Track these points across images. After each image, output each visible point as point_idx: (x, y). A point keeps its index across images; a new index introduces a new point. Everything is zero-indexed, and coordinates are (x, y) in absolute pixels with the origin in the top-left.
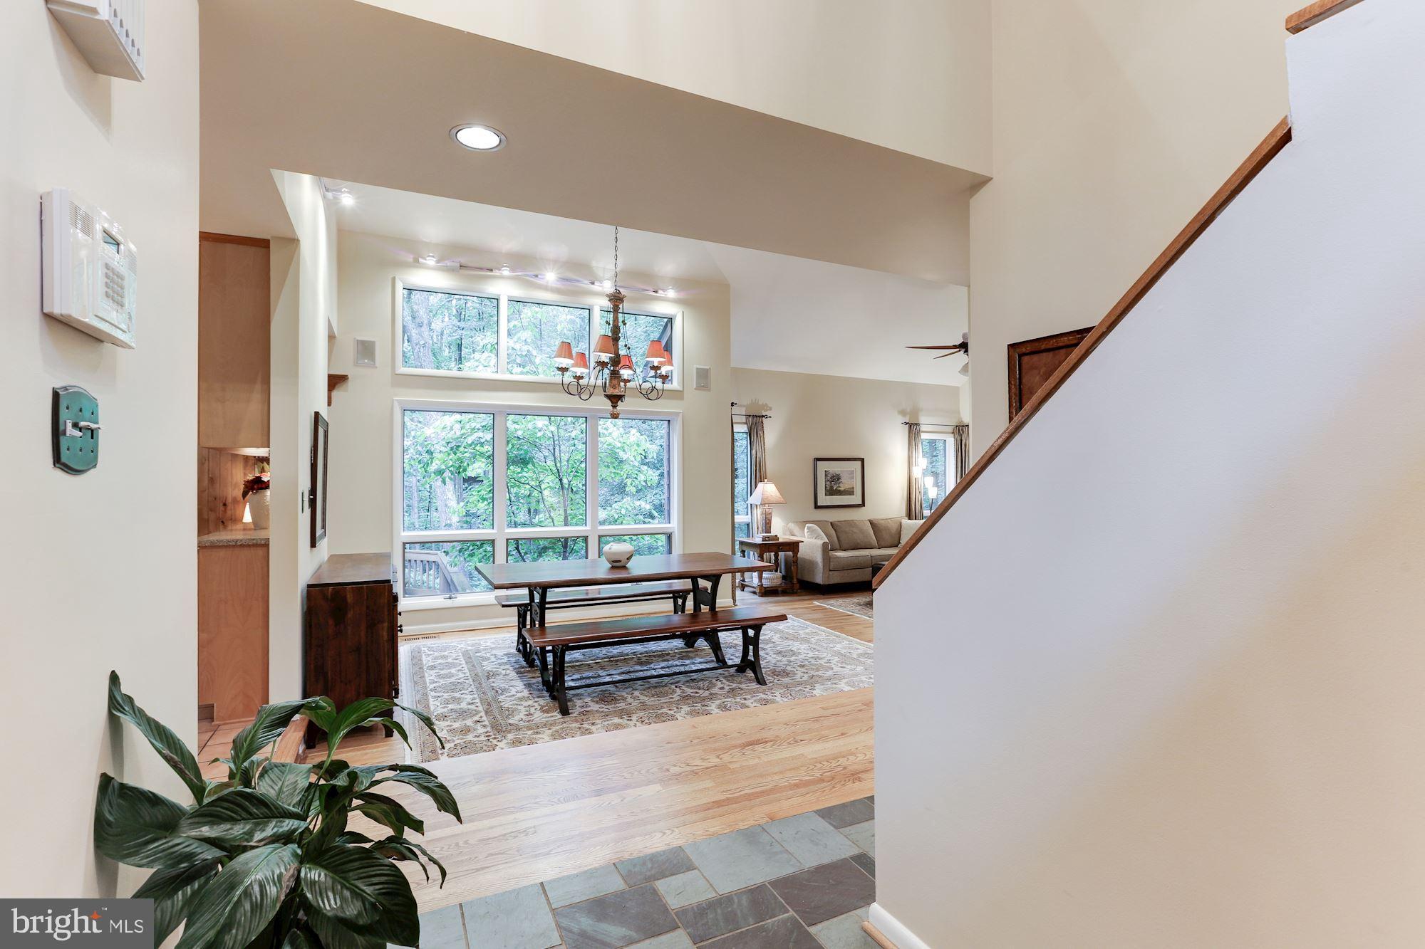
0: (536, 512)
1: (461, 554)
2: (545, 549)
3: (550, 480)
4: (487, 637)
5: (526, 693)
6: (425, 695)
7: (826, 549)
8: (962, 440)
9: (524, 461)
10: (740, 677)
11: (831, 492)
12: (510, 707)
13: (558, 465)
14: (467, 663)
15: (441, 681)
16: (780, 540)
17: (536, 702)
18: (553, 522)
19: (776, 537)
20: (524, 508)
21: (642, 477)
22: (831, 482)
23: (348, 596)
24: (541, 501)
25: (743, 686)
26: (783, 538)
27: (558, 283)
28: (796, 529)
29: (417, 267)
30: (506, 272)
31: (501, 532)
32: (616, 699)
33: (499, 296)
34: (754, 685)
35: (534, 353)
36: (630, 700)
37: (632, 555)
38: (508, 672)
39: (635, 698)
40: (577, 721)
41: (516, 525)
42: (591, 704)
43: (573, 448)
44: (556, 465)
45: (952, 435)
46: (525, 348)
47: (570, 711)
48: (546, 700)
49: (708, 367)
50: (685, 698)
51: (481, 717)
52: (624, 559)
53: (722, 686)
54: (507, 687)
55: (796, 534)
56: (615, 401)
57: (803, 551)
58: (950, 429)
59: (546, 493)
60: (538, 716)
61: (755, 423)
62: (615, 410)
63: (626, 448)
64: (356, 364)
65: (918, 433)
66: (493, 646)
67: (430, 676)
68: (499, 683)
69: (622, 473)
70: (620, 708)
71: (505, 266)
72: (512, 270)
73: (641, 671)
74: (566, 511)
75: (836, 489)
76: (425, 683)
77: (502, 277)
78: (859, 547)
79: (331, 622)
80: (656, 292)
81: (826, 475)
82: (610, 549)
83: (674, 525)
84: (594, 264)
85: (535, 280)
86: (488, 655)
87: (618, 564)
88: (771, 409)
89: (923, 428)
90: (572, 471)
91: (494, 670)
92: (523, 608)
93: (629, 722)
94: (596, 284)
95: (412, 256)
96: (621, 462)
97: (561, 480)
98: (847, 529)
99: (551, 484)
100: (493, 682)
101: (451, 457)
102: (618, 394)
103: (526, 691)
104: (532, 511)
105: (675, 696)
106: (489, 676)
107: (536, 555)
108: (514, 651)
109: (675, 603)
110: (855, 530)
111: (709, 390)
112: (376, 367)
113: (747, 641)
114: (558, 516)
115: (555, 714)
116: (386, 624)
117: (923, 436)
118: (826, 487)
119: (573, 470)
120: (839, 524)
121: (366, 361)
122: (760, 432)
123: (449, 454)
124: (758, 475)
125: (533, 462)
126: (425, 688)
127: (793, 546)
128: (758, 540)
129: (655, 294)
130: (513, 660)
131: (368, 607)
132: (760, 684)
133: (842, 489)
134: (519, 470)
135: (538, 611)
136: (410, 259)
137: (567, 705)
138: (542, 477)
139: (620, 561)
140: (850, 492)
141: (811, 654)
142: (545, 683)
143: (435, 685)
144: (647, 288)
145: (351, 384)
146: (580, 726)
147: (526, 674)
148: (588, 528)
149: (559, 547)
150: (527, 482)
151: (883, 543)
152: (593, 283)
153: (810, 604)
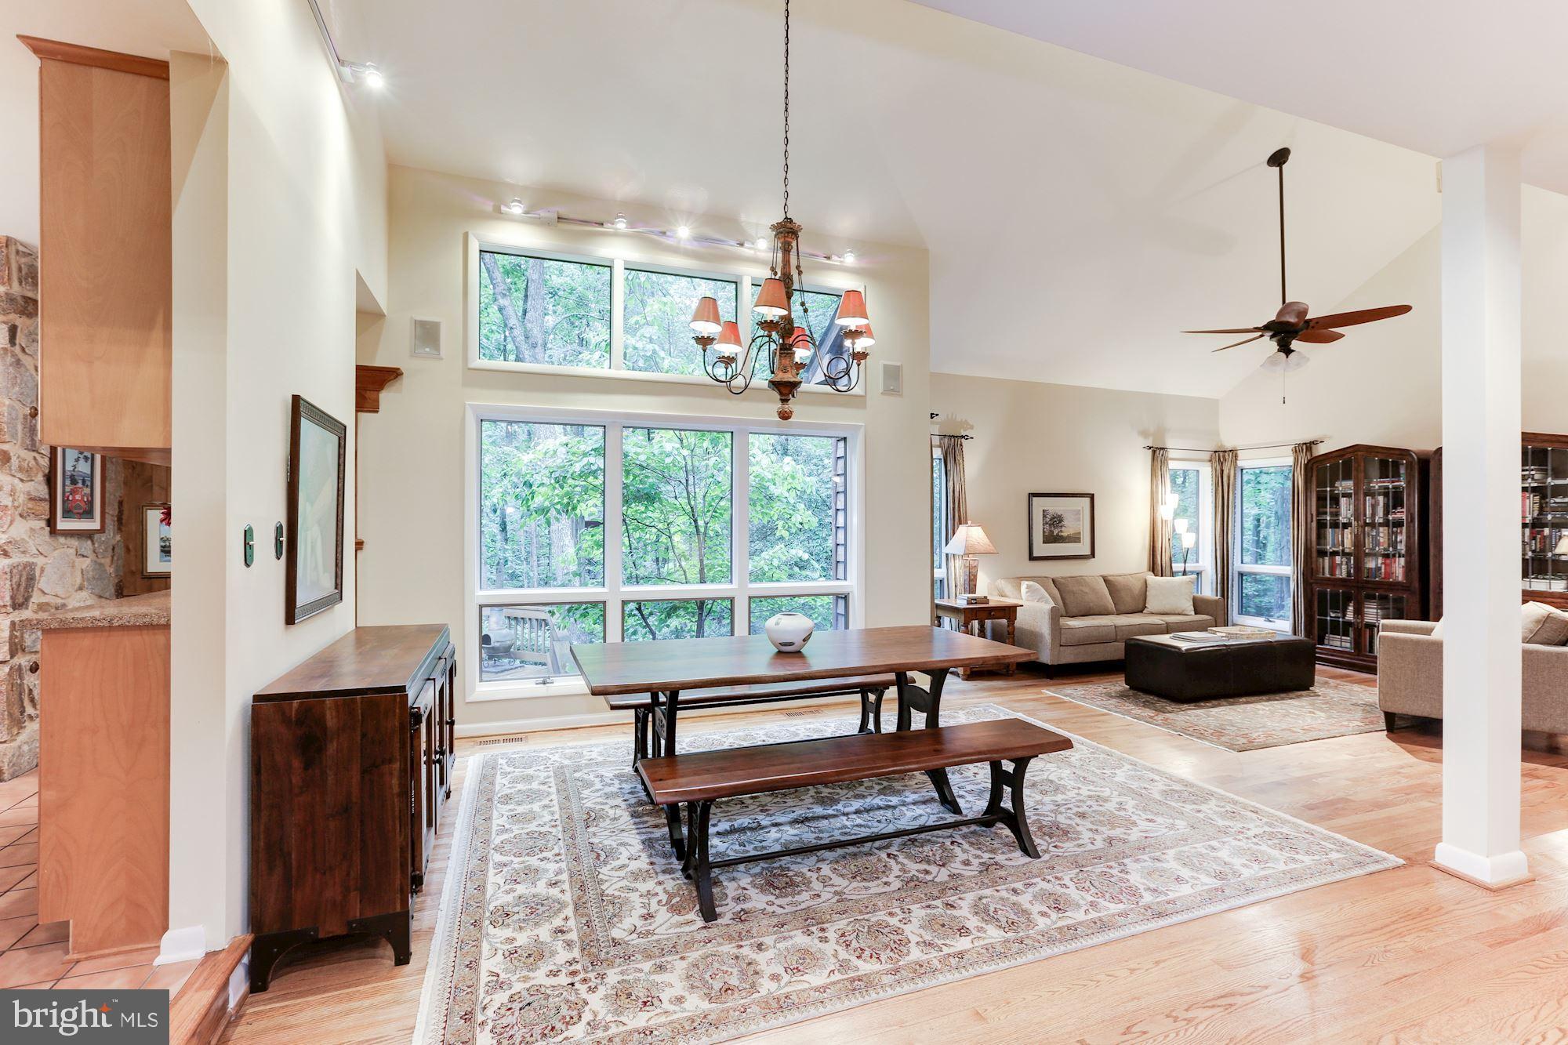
0: (665, 561)
1: (571, 614)
2: (675, 609)
3: (682, 521)
4: (592, 742)
5: (643, 863)
6: (483, 859)
7: (1055, 616)
8: (1222, 471)
9: (649, 497)
10: (986, 836)
11: (1050, 539)
12: (617, 893)
13: (693, 503)
14: (558, 791)
15: (514, 827)
16: (991, 604)
17: (660, 883)
18: (685, 574)
19: (985, 600)
20: (650, 557)
21: (797, 518)
22: (1050, 525)
23: (328, 716)
24: (670, 548)
25: (1000, 858)
26: (995, 601)
27: (695, 243)
28: (1008, 588)
29: (498, 219)
30: (621, 225)
31: (614, 590)
32: (791, 884)
33: (612, 261)
34: (1018, 858)
35: (662, 354)
36: (817, 886)
37: (810, 635)
38: (619, 812)
39: (825, 881)
40: (730, 938)
41: (637, 579)
42: (752, 892)
43: (711, 479)
44: (689, 503)
45: (1209, 463)
46: (650, 347)
47: (718, 910)
48: (674, 882)
49: (898, 364)
50: (911, 883)
51: (566, 919)
52: (797, 640)
53: (966, 856)
54: (614, 845)
55: (1008, 594)
56: (785, 391)
57: (1022, 619)
58: (1207, 456)
59: (676, 538)
60: (666, 924)
61: (952, 447)
62: (786, 406)
63: (777, 480)
64: (414, 354)
65: (1164, 461)
66: (600, 759)
67: (500, 816)
68: (602, 836)
69: (772, 513)
70: (803, 906)
71: (622, 217)
72: (631, 224)
73: (825, 817)
74: (701, 561)
75: (1057, 535)
76: (488, 831)
77: (616, 234)
78: (1091, 612)
79: (297, 764)
80: (828, 258)
81: (1044, 516)
82: (777, 624)
83: (852, 583)
84: (743, 218)
85: (663, 239)
86: (592, 777)
87: (788, 652)
88: (972, 427)
89: (1171, 454)
90: (708, 511)
91: (598, 807)
92: (642, 710)
93: (822, 946)
94: (746, 245)
95: (492, 204)
96: (770, 498)
97: (696, 521)
98: (1074, 589)
99: (683, 527)
100: (594, 834)
101: (557, 492)
102: (792, 380)
103: (644, 855)
104: (661, 559)
105: (891, 879)
106: (591, 819)
107: (663, 616)
108: (629, 770)
109: (865, 700)
110: (1086, 590)
111: (901, 396)
112: (442, 359)
113: (999, 777)
114: (692, 567)
115: (692, 916)
116: (397, 766)
117: (1172, 465)
118: (1044, 532)
119: (711, 508)
120: (1063, 580)
121: (427, 349)
122: (958, 458)
123: (554, 488)
124: (957, 517)
125: (660, 498)
126: (486, 842)
127: (1009, 612)
128: (961, 603)
129: (828, 262)
130: (627, 787)
131: (364, 736)
132: (1030, 856)
133: (1065, 534)
134: (643, 509)
135: (664, 722)
136: (489, 207)
137: (711, 894)
138: (671, 518)
139: (791, 644)
140: (1075, 539)
141: (1084, 792)
142: (677, 843)
143: (505, 836)
144: (815, 252)
145: (405, 380)
146: (735, 951)
147: (645, 819)
148: (735, 586)
149: (693, 607)
150: (652, 524)
151: (1122, 608)
152: (742, 245)
153: (1037, 693)
